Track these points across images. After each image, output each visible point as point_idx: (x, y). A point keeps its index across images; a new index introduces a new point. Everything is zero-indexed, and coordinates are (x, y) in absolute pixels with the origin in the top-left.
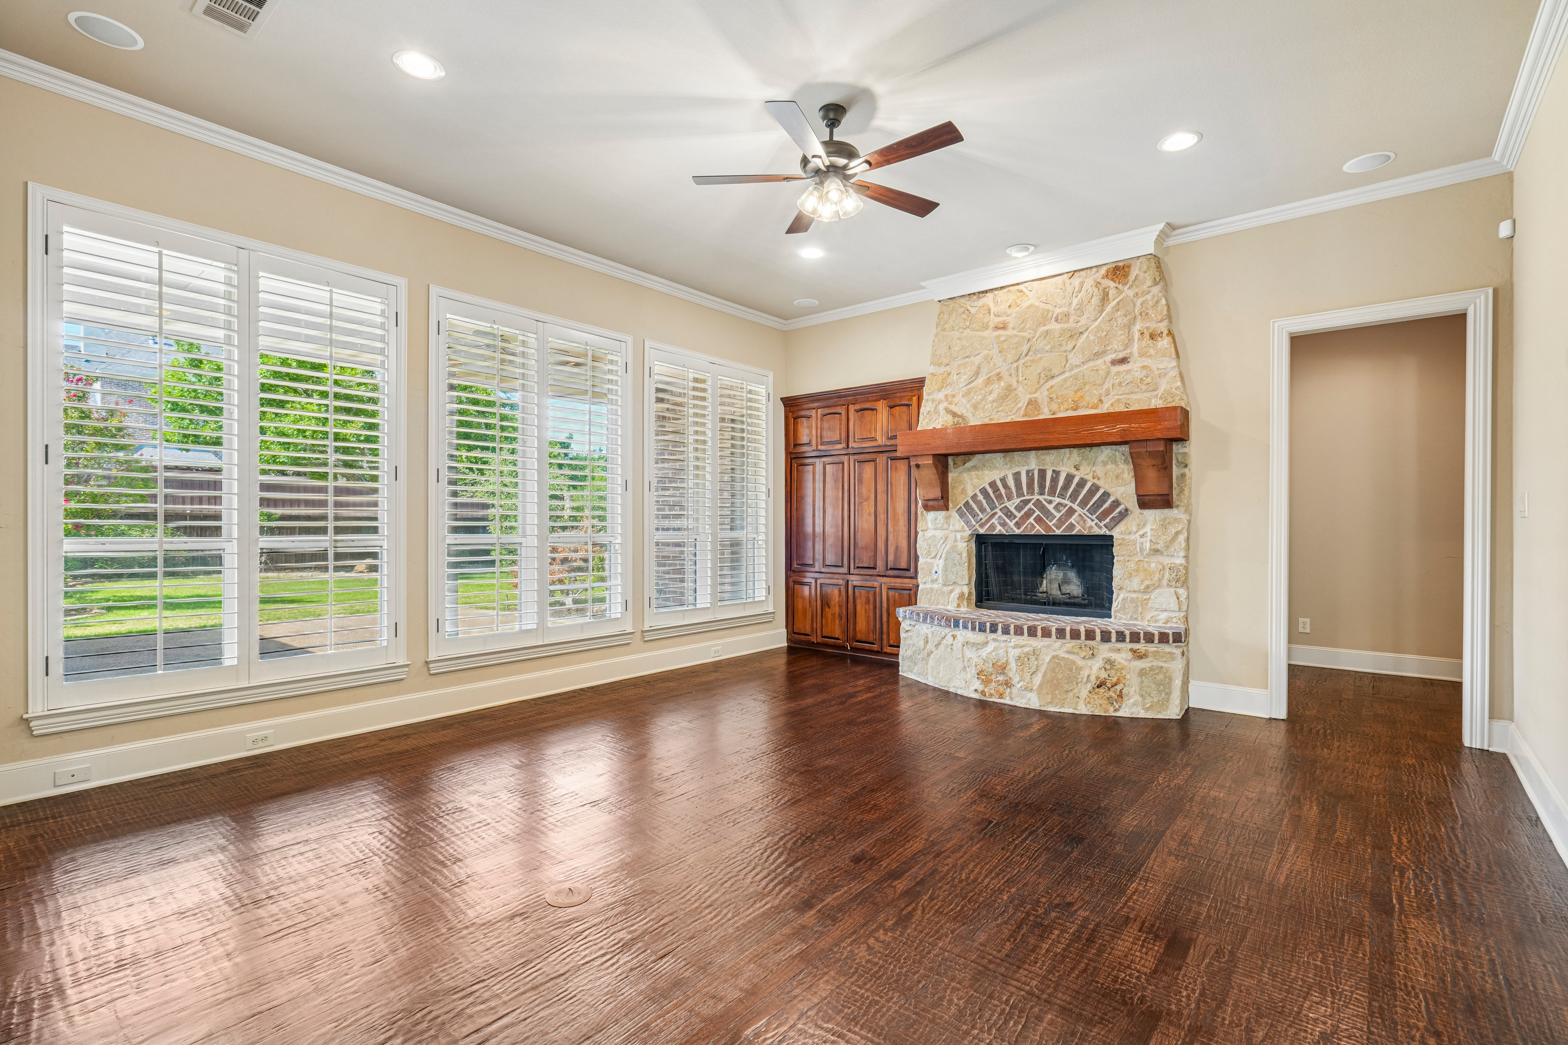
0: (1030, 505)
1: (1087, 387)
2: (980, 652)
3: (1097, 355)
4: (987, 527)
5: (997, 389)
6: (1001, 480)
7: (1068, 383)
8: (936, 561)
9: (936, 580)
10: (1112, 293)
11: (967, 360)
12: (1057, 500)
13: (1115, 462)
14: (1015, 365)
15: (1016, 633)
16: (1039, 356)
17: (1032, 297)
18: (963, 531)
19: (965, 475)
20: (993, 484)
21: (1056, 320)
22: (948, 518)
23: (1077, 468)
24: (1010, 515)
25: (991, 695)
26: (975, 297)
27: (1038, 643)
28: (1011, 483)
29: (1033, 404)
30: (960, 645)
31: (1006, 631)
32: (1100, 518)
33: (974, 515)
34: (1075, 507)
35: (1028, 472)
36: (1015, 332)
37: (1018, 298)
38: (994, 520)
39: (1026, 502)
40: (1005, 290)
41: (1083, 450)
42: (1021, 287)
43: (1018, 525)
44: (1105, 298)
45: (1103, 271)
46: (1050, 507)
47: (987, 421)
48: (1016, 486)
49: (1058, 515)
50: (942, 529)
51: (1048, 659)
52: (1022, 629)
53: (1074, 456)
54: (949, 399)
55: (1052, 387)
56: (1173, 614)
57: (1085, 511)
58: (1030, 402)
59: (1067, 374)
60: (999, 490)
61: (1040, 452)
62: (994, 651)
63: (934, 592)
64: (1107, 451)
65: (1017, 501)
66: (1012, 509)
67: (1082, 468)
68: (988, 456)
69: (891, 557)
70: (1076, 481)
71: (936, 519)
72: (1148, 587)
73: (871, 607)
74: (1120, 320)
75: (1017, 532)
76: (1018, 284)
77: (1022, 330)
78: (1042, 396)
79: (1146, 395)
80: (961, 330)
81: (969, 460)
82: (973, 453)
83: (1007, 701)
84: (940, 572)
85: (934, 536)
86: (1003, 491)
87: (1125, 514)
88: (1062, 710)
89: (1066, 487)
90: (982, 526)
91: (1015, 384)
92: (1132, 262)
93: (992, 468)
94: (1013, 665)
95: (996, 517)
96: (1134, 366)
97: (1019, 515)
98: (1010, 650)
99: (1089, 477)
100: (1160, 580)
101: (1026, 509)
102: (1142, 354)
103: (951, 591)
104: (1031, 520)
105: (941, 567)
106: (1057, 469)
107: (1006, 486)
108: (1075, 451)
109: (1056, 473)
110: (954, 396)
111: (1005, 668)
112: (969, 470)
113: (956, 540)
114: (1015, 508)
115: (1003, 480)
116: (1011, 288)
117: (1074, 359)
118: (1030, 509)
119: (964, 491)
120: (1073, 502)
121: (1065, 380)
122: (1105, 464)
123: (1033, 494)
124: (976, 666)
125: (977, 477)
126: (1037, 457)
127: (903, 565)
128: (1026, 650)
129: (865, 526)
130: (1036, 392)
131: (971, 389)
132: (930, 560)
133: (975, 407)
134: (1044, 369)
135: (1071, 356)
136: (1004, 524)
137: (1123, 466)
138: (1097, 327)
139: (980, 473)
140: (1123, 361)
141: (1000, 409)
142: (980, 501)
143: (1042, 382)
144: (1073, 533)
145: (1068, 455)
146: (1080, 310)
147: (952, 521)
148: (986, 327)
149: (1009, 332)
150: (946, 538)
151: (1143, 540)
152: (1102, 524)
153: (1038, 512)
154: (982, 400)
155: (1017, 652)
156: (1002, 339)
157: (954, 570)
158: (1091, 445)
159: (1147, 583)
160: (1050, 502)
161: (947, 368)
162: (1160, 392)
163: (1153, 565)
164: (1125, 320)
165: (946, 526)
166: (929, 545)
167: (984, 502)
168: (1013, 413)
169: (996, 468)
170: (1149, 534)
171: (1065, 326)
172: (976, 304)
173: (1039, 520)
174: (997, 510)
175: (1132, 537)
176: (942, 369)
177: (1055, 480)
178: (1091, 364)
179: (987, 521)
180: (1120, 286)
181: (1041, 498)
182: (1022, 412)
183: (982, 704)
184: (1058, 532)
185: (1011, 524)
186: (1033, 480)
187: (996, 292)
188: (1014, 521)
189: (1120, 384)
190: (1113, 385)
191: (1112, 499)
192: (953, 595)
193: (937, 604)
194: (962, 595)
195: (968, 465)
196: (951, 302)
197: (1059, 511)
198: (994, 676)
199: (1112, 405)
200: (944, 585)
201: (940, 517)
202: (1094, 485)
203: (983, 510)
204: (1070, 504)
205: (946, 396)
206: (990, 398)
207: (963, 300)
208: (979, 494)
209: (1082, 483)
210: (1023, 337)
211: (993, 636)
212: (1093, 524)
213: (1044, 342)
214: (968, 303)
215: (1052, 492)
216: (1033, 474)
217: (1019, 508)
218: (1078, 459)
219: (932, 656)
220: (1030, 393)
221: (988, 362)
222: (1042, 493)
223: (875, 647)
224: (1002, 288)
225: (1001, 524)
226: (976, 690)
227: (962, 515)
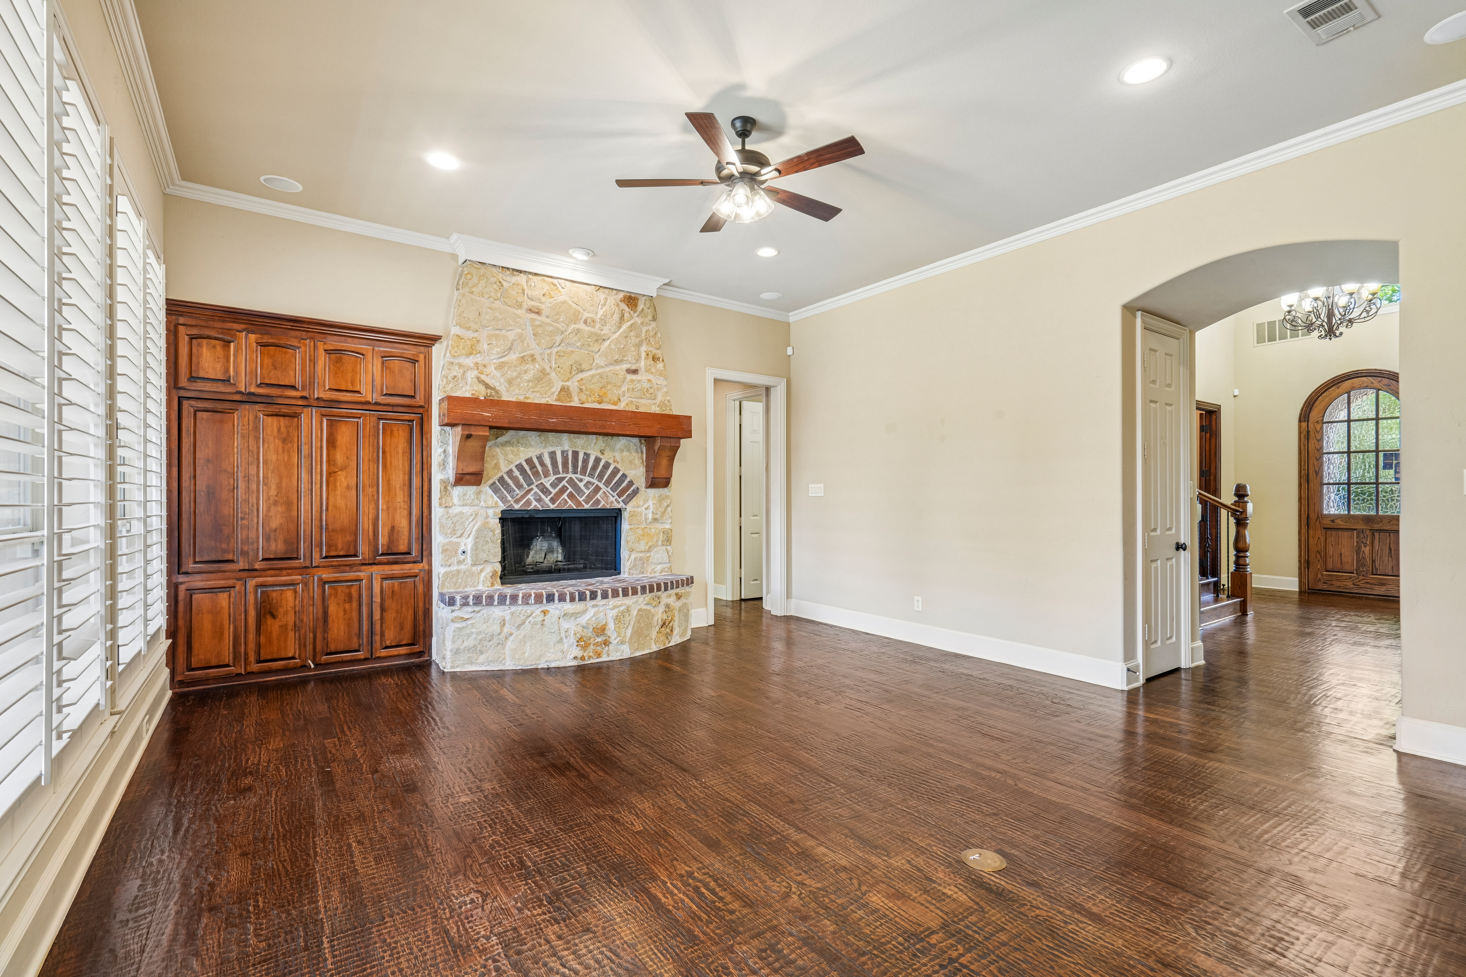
0: (564, 483)
1: (609, 387)
2: (579, 620)
3: (617, 362)
4: (522, 503)
5: (532, 370)
6: (538, 458)
7: (595, 380)
8: (462, 541)
9: (464, 560)
10: (626, 315)
11: (498, 332)
12: (587, 479)
13: (629, 450)
14: (549, 351)
15: (613, 597)
16: (571, 349)
17: (565, 294)
18: (496, 506)
19: (498, 450)
20: (529, 461)
21: (585, 322)
22: (478, 493)
23: (602, 452)
24: (545, 491)
25: (590, 657)
26: (508, 272)
27: (630, 601)
28: (547, 461)
29: (565, 391)
30: (555, 619)
31: (605, 596)
32: (620, 495)
33: (510, 491)
34: (601, 485)
35: (563, 452)
36: (548, 321)
37: (552, 290)
38: (530, 496)
39: (560, 480)
40: (540, 278)
41: (606, 438)
42: (555, 281)
43: (553, 501)
44: (622, 317)
45: (621, 295)
46: (581, 485)
47: (521, 399)
48: (552, 464)
49: (587, 492)
50: (471, 505)
51: (635, 613)
52: (618, 591)
53: (601, 441)
54: (481, 368)
55: (582, 379)
56: (665, 566)
57: (609, 489)
58: (563, 389)
59: (593, 372)
60: (535, 467)
61: (572, 435)
62: (594, 616)
63: (461, 575)
64: (622, 442)
65: (552, 478)
66: (548, 485)
67: (606, 453)
68: (522, 433)
69: (382, 540)
70: (602, 463)
71: (465, 495)
72: (650, 547)
73: (355, 604)
74: (633, 339)
75: (552, 507)
76: (551, 277)
77: (556, 321)
78: (573, 385)
79: (649, 401)
80: (492, 300)
81: (502, 435)
82: (508, 429)
83: (604, 658)
84: (469, 552)
85: (461, 513)
86: (539, 468)
87: (636, 492)
88: (643, 653)
89: (594, 468)
90: (517, 501)
91: (548, 369)
92: (640, 297)
93: (528, 445)
94: (611, 626)
95: (532, 493)
96: (642, 376)
97: (554, 491)
98: (608, 612)
99: (611, 461)
100: (657, 541)
101: (560, 486)
102: (648, 371)
103: (481, 571)
104: (565, 496)
105: (469, 546)
106: (588, 452)
107: (542, 464)
108: (601, 438)
109: (587, 456)
110: (485, 366)
111: (604, 629)
112: (504, 444)
113: (487, 517)
114: (551, 485)
115: (540, 458)
116: (546, 278)
117: (599, 360)
118: (564, 486)
119: (497, 466)
120: (600, 481)
121: (593, 376)
122: (622, 451)
123: (567, 472)
124: (575, 634)
125: (512, 452)
126: (570, 440)
127: (403, 548)
128: (622, 608)
129: (341, 503)
130: (568, 380)
131: (503, 363)
132: (454, 540)
133: (510, 382)
134: (576, 362)
135: (596, 356)
136: (539, 500)
137: (634, 454)
138: (617, 339)
139: (515, 449)
140: (635, 372)
141: (536, 390)
142: (517, 477)
143: (574, 373)
144: (599, 507)
145: (594, 441)
146: (604, 322)
147: (483, 497)
148: (520, 306)
149: (542, 318)
150: (476, 515)
151: (647, 511)
152: (620, 500)
153: (570, 489)
154: (517, 377)
155: (615, 612)
156: (537, 323)
157: (486, 548)
158: (612, 435)
159: (650, 544)
160: (581, 480)
161: (476, 335)
162: (658, 401)
163: (653, 530)
164: (637, 340)
165: (476, 502)
166: (454, 523)
167: (521, 478)
168: (547, 397)
169: (531, 446)
170: (651, 507)
171: (593, 330)
172: (508, 279)
173: (571, 496)
174: (533, 486)
175: (640, 510)
176: (470, 334)
177: (586, 461)
178: (612, 368)
179: (523, 497)
180: (632, 312)
181: (573, 476)
182: (555, 396)
183: (581, 670)
184: (587, 507)
185: (547, 500)
186: (568, 460)
187: (530, 276)
188: (549, 497)
189: (633, 389)
190: (628, 389)
191: (628, 480)
192: (483, 574)
193: (466, 586)
194: (495, 573)
195: (501, 439)
196: (479, 266)
197: (588, 489)
198: (592, 640)
199: (627, 404)
200: (474, 565)
201: (469, 493)
202: (615, 468)
203: (520, 486)
204: (597, 482)
205: (477, 364)
206: (526, 377)
207: (494, 270)
208: (515, 470)
209: (607, 466)
210: (558, 328)
211: (593, 602)
212: (613, 499)
213: (575, 338)
214: (501, 275)
215: (583, 473)
216: (567, 455)
217: (554, 485)
218: (603, 445)
219: (511, 638)
220: (563, 381)
221: (522, 341)
222: (575, 472)
223: (361, 655)
224: (536, 274)
225: (536, 500)
226: (575, 658)
227: (496, 491)
